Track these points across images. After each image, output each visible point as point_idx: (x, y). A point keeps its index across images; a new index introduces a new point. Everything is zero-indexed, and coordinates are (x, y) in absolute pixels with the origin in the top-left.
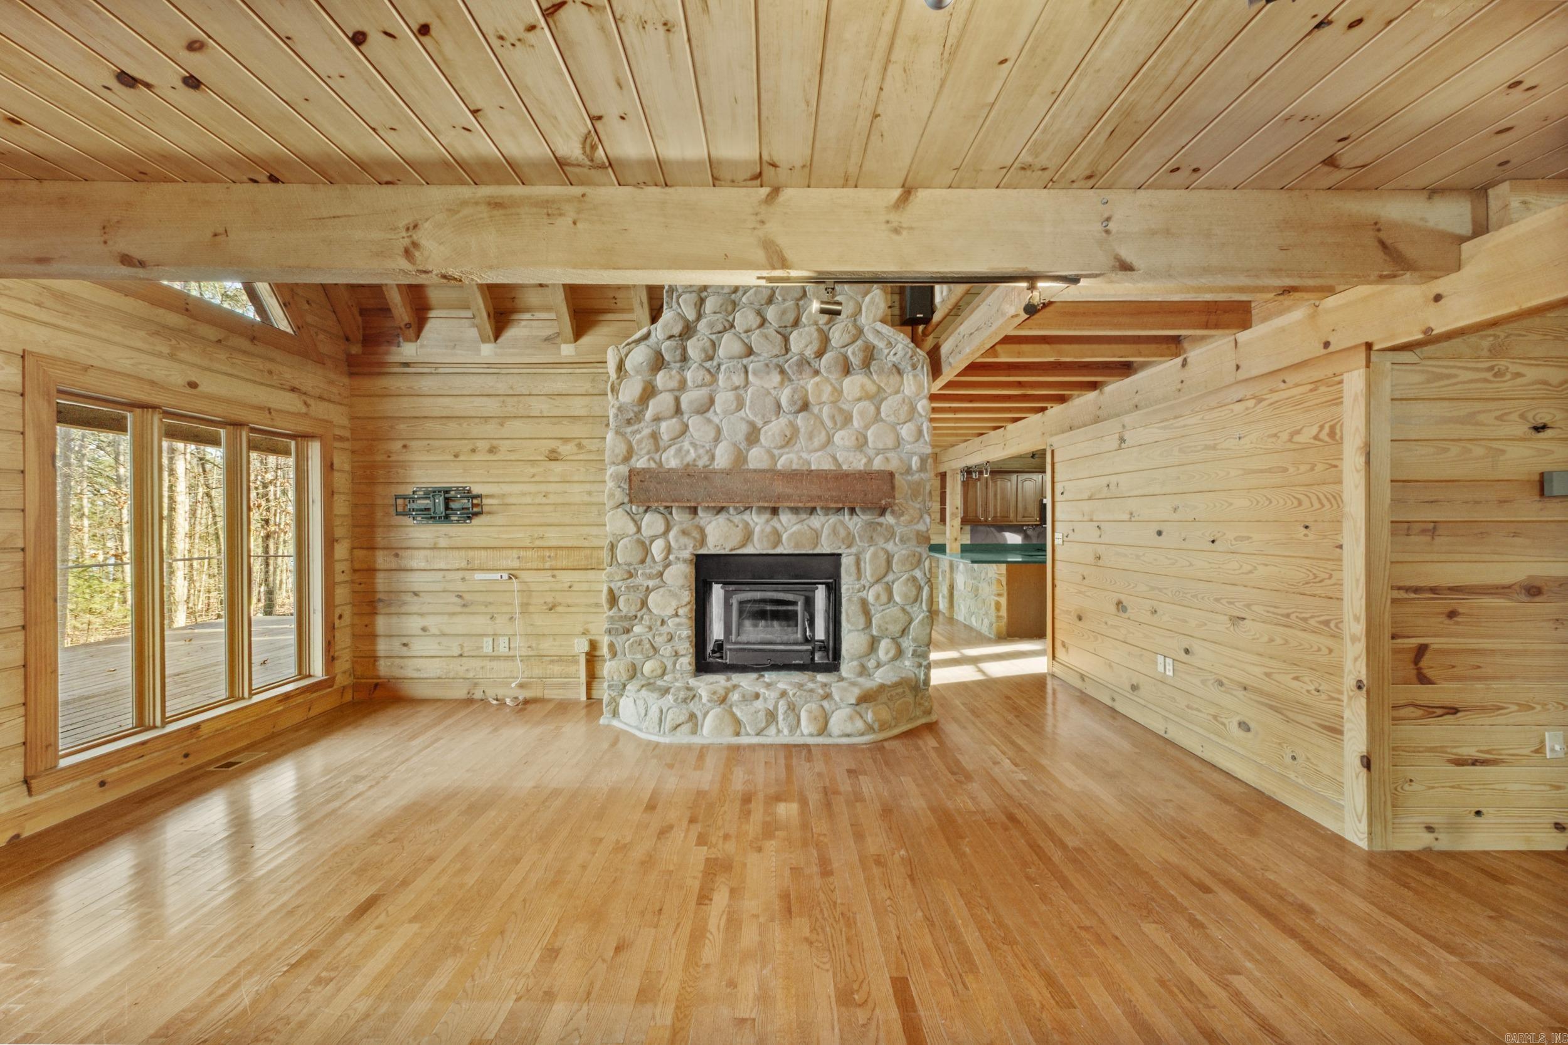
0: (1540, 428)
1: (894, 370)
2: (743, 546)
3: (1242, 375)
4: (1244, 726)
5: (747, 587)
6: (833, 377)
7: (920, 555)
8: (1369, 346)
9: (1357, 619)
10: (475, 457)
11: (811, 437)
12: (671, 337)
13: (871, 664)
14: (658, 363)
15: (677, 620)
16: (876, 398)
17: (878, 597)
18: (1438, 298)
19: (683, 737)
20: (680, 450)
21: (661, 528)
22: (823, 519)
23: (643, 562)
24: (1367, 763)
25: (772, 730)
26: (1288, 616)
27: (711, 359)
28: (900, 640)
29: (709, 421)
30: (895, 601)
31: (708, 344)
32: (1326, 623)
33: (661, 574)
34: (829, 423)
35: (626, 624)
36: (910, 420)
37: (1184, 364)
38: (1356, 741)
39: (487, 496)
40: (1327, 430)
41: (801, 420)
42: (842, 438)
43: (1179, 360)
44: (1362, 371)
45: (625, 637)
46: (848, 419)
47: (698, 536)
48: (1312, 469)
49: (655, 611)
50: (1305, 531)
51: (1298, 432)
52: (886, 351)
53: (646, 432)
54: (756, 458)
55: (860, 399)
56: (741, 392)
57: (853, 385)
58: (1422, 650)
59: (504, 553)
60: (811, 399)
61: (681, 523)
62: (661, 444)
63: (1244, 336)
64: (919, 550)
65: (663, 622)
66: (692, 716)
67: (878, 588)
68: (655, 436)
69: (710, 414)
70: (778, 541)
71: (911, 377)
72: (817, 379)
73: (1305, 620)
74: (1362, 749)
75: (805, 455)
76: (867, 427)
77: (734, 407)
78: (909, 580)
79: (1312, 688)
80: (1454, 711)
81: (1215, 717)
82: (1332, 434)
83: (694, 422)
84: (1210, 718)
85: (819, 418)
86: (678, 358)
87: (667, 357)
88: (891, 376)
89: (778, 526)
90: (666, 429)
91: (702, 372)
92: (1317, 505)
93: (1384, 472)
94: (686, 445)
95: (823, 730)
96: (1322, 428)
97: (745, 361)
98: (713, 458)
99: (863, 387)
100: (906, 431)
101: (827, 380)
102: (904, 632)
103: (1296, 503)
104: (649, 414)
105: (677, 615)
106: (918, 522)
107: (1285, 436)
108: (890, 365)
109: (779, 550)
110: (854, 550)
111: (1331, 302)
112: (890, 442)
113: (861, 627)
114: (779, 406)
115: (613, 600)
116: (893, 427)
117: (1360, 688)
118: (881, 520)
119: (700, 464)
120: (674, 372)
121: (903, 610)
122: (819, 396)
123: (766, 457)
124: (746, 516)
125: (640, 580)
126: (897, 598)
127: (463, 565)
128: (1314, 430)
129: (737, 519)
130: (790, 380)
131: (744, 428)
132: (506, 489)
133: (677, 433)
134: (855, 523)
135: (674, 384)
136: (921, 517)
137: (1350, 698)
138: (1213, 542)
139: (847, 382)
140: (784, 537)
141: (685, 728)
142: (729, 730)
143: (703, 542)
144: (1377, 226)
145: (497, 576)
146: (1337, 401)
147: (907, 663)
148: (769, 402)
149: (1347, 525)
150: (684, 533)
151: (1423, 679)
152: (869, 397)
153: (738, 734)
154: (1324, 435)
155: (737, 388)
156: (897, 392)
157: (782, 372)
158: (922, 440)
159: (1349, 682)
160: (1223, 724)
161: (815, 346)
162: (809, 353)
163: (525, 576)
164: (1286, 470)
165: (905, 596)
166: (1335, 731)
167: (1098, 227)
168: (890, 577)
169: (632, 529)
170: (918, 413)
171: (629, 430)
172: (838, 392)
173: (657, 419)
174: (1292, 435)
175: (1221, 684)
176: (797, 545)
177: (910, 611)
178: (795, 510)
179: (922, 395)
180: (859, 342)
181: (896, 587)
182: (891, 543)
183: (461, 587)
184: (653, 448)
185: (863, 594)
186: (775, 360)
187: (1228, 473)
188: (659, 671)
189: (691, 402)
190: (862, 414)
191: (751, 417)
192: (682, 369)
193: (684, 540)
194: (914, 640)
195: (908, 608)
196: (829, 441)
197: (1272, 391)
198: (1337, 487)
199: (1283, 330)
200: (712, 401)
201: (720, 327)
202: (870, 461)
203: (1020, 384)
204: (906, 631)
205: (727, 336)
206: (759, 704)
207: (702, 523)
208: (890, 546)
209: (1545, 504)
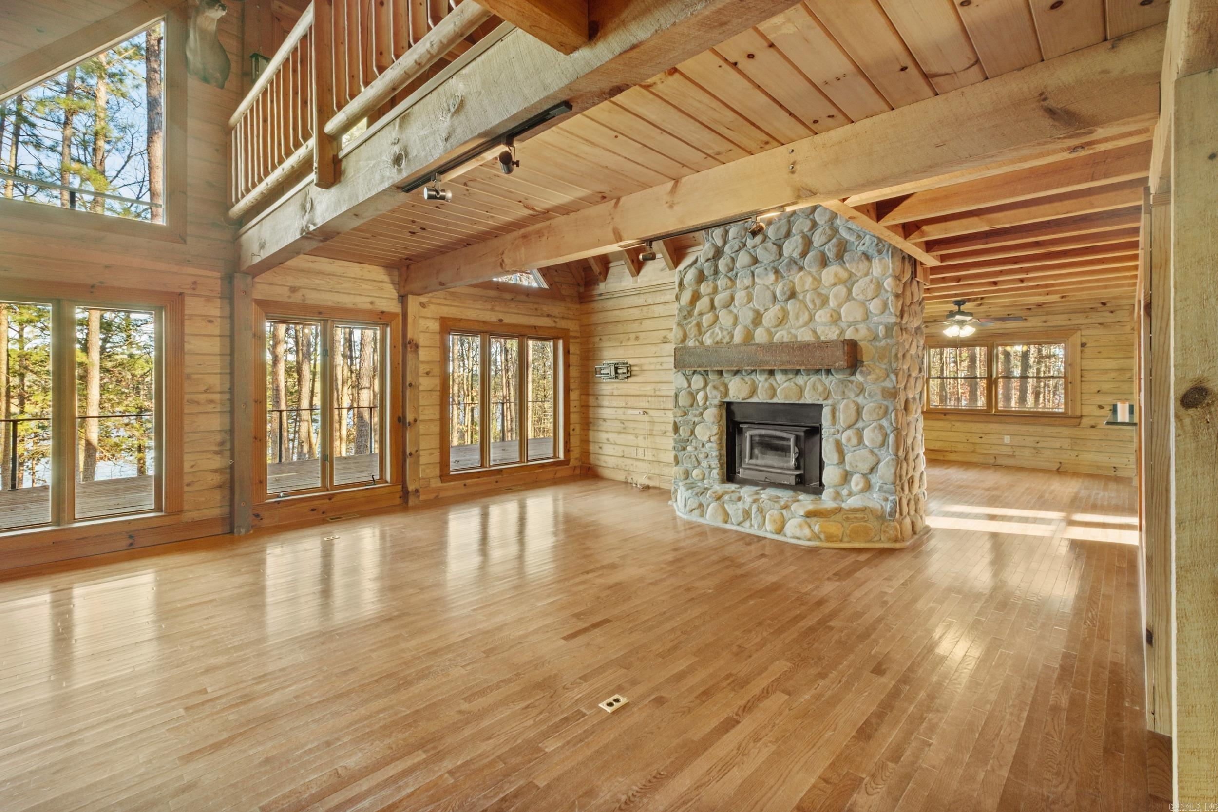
1: (863, 258)
2: (751, 397)
5: (756, 426)
6: (813, 270)
7: (887, 408)
10: (629, 343)
11: (797, 318)
12: (708, 260)
13: (845, 492)
14: (701, 277)
15: (710, 444)
16: (849, 282)
17: (849, 440)
19: (695, 517)
20: (713, 333)
21: (702, 384)
22: (806, 378)
23: (692, 406)
25: (747, 524)
27: (732, 270)
28: (870, 476)
29: (731, 312)
30: (864, 444)
31: (729, 260)
33: (701, 414)
34: (811, 306)
35: (683, 445)
36: (877, 296)
39: (634, 366)
41: (790, 305)
42: (822, 316)
45: (683, 452)
46: (825, 302)
47: (723, 390)
49: (699, 437)
52: (856, 243)
53: (695, 322)
54: (760, 336)
55: (835, 285)
56: (751, 290)
57: (829, 274)
59: (642, 398)
60: (798, 289)
61: (714, 381)
62: (703, 330)
64: (885, 403)
65: (703, 445)
66: (701, 505)
67: (849, 433)
68: (699, 325)
69: (732, 308)
70: (774, 395)
71: (877, 261)
72: (802, 273)
75: (793, 331)
76: (840, 306)
77: (745, 301)
78: (875, 427)
83: (722, 314)
85: (803, 302)
86: (712, 272)
87: (706, 273)
88: (861, 263)
89: (774, 383)
90: (706, 319)
91: (726, 280)
94: (717, 330)
95: (780, 531)
97: (752, 268)
98: (732, 337)
99: (836, 275)
100: (874, 306)
101: (810, 273)
102: (872, 469)
104: (696, 312)
105: (710, 441)
106: (885, 380)
108: (860, 253)
109: (775, 401)
110: (830, 402)
112: (859, 315)
113: (836, 462)
114: (775, 297)
115: (676, 429)
116: (863, 303)
118: (852, 378)
119: (725, 341)
120: (710, 283)
121: (872, 452)
122: (803, 285)
123: (765, 334)
124: (753, 376)
125: (690, 417)
126: (867, 442)
127: (624, 405)
129: (747, 379)
130: (783, 277)
131: (751, 315)
132: (643, 361)
133: (711, 322)
134: (831, 381)
135: (710, 290)
136: (888, 376)
139: (825, 272)
140: (778, 391)
141: (697, 512)
142: (720, 518)
143: (726, 394)
145: (637, 412)
147: (875, 496)
148: (769, 295)
150: (715, 387)
152: (844, 282)
153: (726, 522)
155: (748, 288)
156: (867, 275)
157: (777, 272)
158: (887, 312)
161: (800, 249)
162: (796, 255)
163: (651, 412)
165: (874, 441)
168: (860, 425)
169: (686, 385)
170: (885, 289)
171: (685, 322)
172: (818, 280)
173: (701, 314)
176: (786, 397)
177: (879, 453)
178: (785, 372)
179: (888, 274)
180: (834, 240)
181: (865, 433)
182: (861, 397)
183: (623, 417)
184: (697, 333)
185: (838, 437)
186: (772, 265)
188: (701, 477)
189: (720, 301)
190: (836, 296)
191: (757, 307)
192: (715, 280)
193: (715, 392)
194: (881, 478)
195: (876, 450)
196: (811, 318)
200: (732, 298)
201: (736, 248)
202: (842, 332)
204: (875, 470)
205: (742, 253)
206: (740, 505)
207: (726, 381)
208: (860, 400)
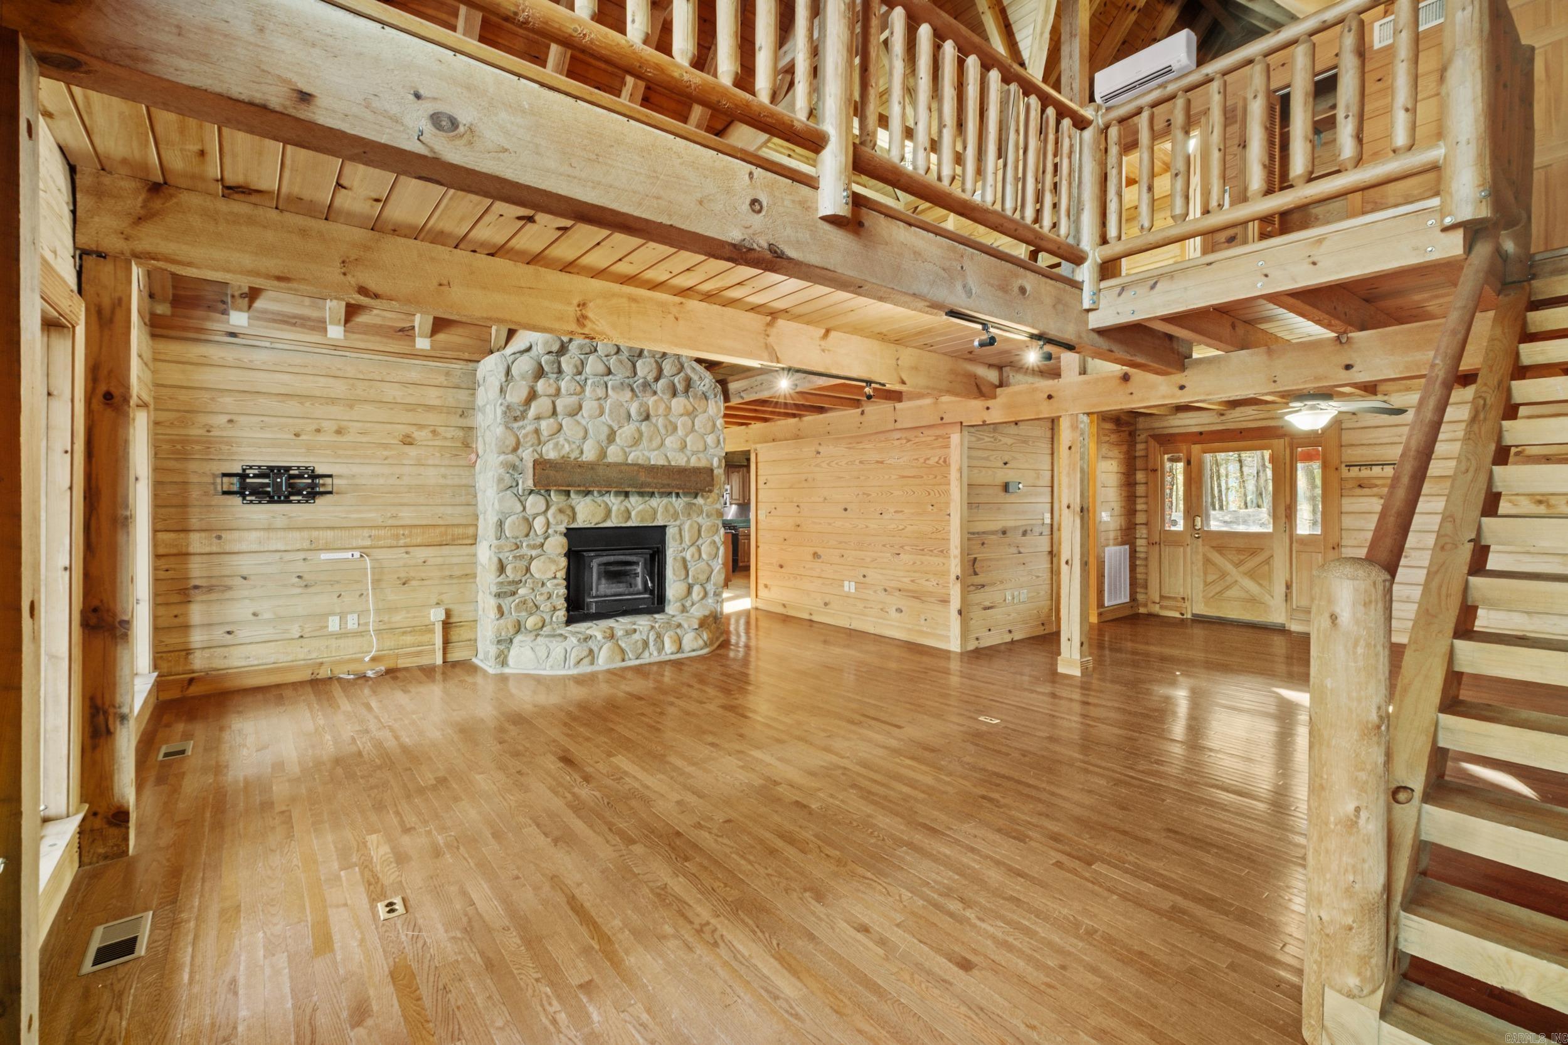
0: (1005, 464)
1: (703, 397)
2: (604, 521)
3: (898, 425)
4: (899, 610)
5: (605, 553)
6: (666, 397)
7: (718, 525)
8: (962, 423)
9: (956, 548)
10: (321, 438)
11: (651, 440)
12: (549, 352)
13: (688, 604)
14: (540, 373)
15: (555, 581)
16: (691, 414)
17: (693, 556)
18: (988, 408)
19: (585, 668)
20: (557, 444)
21: (543, 508)
22: (658, 500)
23: (527, 535)
24: (960, 612)
25: (646, 654)
26: (923, 550)
27: (580, 373)
28: (706, 585)
29: (579, 423)
30: (702, 559)
31: (579, 362)
32: (942, 551)
33: (542, 545)
34: (663, 431)
35: (512, 588)
36: (712, 431)
37: (863, 413)
38: (955, 603)
39: (340, 476)
40: (942, 459)
41: (644, 427)
42: (671, 442)
43: (859, 410)
44: (960, 434)
45: (511, 599)
46: (675, 429)
47: (571, 514)
48: (935, 477)
49: (537, 576)
50: (932, 508)
51: (929, 459)
52: (698, 383)
53: (530, 428)
54: (614, 454)
55: (682, 415)
56: (602, 402)
57: (678, 404)
58: (975, 560)
59: (354, 532)
60: (652, 413)
61: (558, 503)
62: (542, 439)
63: (899, 405)
64: (717, 522)
65: (543, 584)
66: (591, 651)
67: (693, 549)
68: (537, 432)
69: (578, 417)
70: (629, 517)
71: (715, 402)
72: (655, 398)
73: (931, 551)
74: (958, 606)
75: (646, 453)
76: (687, 436)
77: (598, 412)
78: (711, 543)
79: (934, 583)
80: (983, 586)
81: (881, 609)
82: (945, 461)
83: (566, 422)
84: (879, 610)
85: (656, 426)
86: (556, 370)
87: (546, 368)
88: (701, 401)
89: (629, 506)
90: (545, 426)
91: (574, 384)
92: (937, 495)
93: (965, 479)
94: (561, 440)
95: (680, 649)
96: (940, 458)
97: (606, 378)
98: (582, 452)
99: (685, 406)
100: (710, 440)
101: (662, 399)
102: (708, 579)
103: (927, 494)
104: (532, 412)
105: (555, 578)
106: (717, 503)
107: (922, 460)
108: (700, 392)
109: (629, 524)
110: (678, 523)
112: (701, 447)
113: (683, 577)
114: (629, 416)
115: (502, 568)
116: (702, 436)
117: (958, 580)
118: (695, 501)
119: (573, 456)
120: (551, 381)
121: (708, 564)
122: (657, 410)
123: (621, 454)
124: (606, 498)
125: (524, 550)
126: (704, 556)
127: (306, 545)
128: (936, 459)
129: (599, 500)
130: (637, 396)
131: (605, 431)
132: (355, 469)
133: (555, 430)
134: (679, 503)
135: (552, 391)
136: (719, 499)
137: (953, 584)
138: (881, 514)
139: (674, 401)
140: (633, 514)
141: (586, 661)
142: (618, 658)
143: (574, 518)
144: (975, 377)
145: (348, 555)
146: (947, 446)
147: (710, 601)
148: (623, 412)
149: (952, 505)
150: (561, 511)
151: (976, 574)
152: (688, 414)
153: (623, 660)
154: (941, 461)
155: (599, 399)
156: (705, 412)
157: (632, 390)
158: (719, 447)
159: (953, 577)
160: (887, 612)
161: (654, 374)
162: (650, 378)
163: (378, 554)
164: (923, 477)
165: (710, 554)
166: (945, 601)
167: (894, 362)
168: (700, 542)
169: (519, 508)
170: (717, 426)
171: (516, 425)
172: (668, 408)
173: (538, 418)
174: (925, 460)
175: (885, 590)
176: (642, 521)
177: (712, 564)
178: (641, 494)
179: (720, 415)
180: (682, 374)
181: (703, 548)
182: (701, 517)
183: (301, 567)
184: (536, 442)
185: (683, 554)
186: (627, 381)
187: (891, 477)
188: (540, 625)
189: (565, 407)
190: (684, 425)
191: (610, 422)
192: (557, 379)
193: (561, 517)
194: (715, 584)
195: (710, 562)
196: (662, 444)
197: (916, 437)
198: (947, 487)
199: (920, 407)
200: (580, 407)
201: (588, 350)
202: (689, 460)
203: (756, 411)
205: (592, 358)
206: (636, 636)
207: (574, 503)
208: (700, 520)
209: (1007, 495)
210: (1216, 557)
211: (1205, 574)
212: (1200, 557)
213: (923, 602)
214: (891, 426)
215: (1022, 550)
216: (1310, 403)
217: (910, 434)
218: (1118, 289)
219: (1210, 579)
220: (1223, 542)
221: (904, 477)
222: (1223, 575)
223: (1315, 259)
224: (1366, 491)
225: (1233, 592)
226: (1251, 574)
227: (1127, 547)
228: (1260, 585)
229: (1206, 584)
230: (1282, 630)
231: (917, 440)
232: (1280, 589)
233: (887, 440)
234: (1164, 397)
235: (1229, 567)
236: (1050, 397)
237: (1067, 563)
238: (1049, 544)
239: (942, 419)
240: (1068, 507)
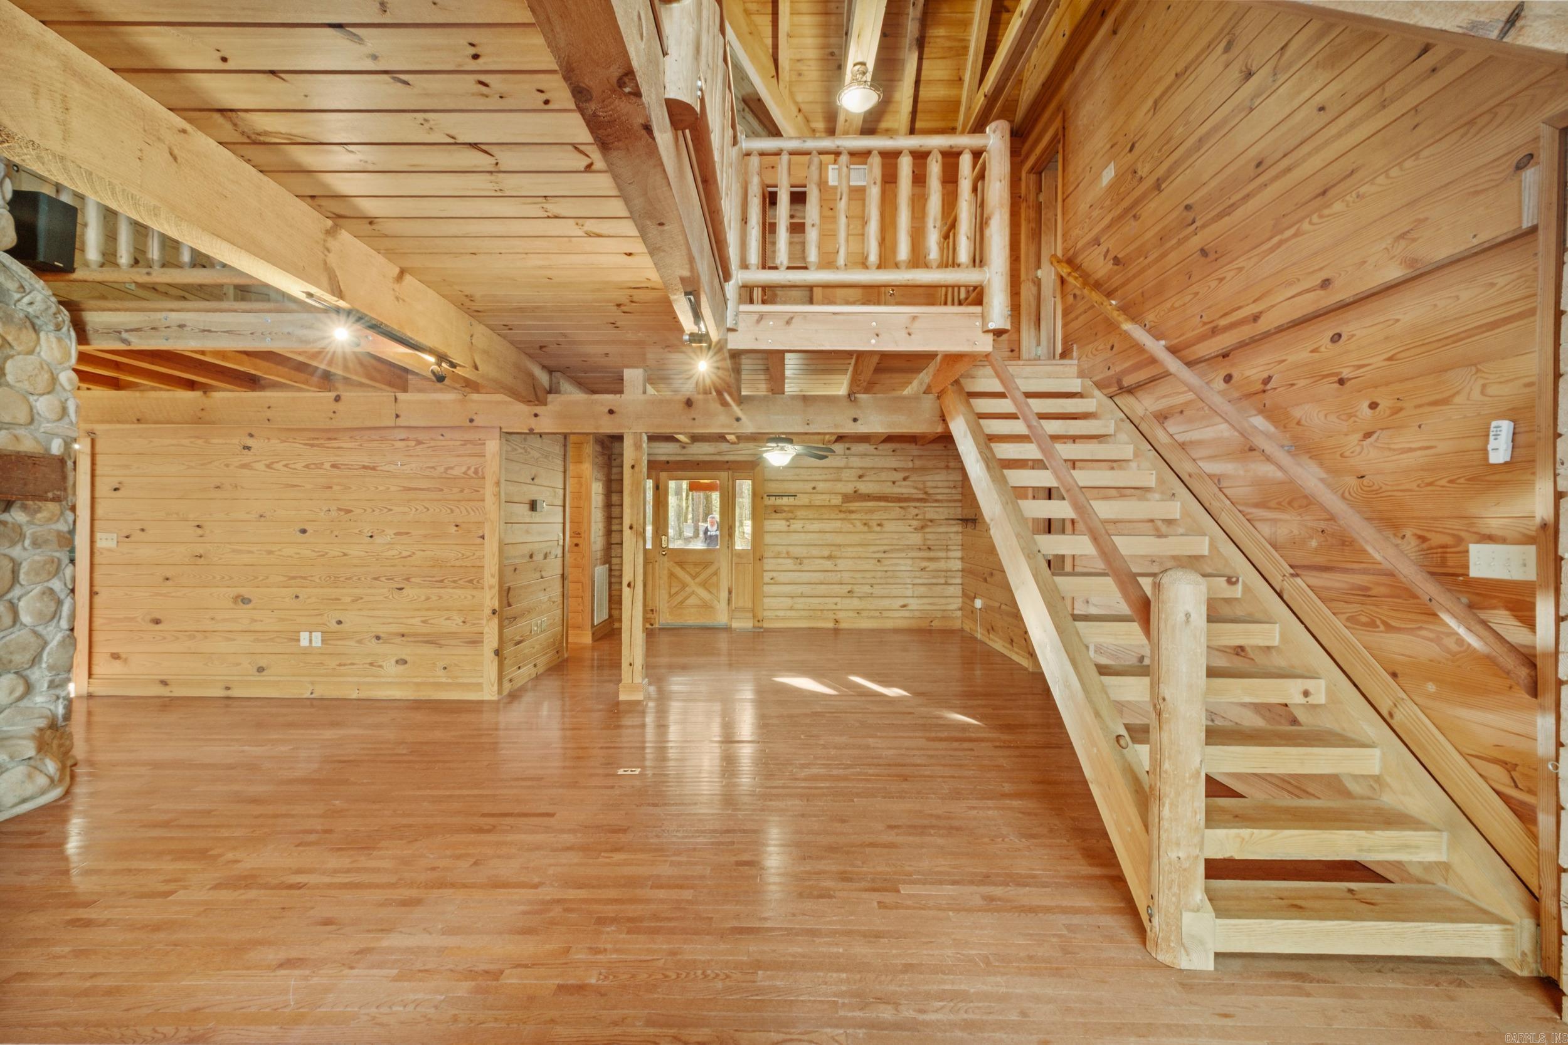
0: (535, 479)
1: (28, 324)
3: (402, 422)
4: (402, 662)
7: (59, 560)
8: (501, 428)
9: (493, 576)
18: (536, 415)
24: (497, 653)
26: (442, 581)
28: (28, 672)
30: (22, 624)
32: (471, 581)
36: (49, 393)
37: (337, 399)
38: (491, 642)
40: (473, 469)
43: (333, 395)
44: (498, 441)
48: (462, 491)
50: (456, 528)
51: (452, 468)
52: (17, 296)
58: (509, 589)
63: (401, 396)
64: (57, 554)
71: (54, 340)
73: (454, 582)
74: (495, 645)
78: (44, 593)
79: (459, 621)
80: (515, 618)
81: (371, 664)
82: (477, 472)
84: (367, 666)
88: (24, 331)
92: (464, 512)
93: (503, 495)
96: (469, 468)
102: (35, 660)
103: (449, 511)
106: (58, 520)
107: (440, 469)
108: (21, 315)
111: (475, 396)
116: (25, 396)
117: (494, 613)
121: (35, 633)
126: (26, 618)
128: (464, 469)
136: (62, 513)
137: (488, 620)
138: (371, 537)
146: (480, 455)
149: (488, 525)
151: (510, 604)
154: (471, 472)
156: (31, 352)
158: (66, 420)
159: (488, 611)
160: (380, 666)
164: (442, 490)
165: (40, 614)
166: (474, 642)
167: (469, 339)
168: (16, 592)
170: (61, 384)
174: (447, 469)
175: (378, 638)
177: (44, 632)
179: (66, 365)
181: (22, 604)
182: (18, 548)
187: (389, 488)
194: (50, 668)
195: (40, 629)
197: (432, 439)
198: (481, 503)
199: (439, 402)
204: (37, 659)
209: (534, 513)
210: (678, 571)
211: (670, 587)
212: (666, 572)
213: (441, 646)
214: (390, 422)
215: (544, 574)
216: (780, 444)
217: (421, 436)
218: (756, 317)
219: (673, 591)
220: (681, 558)
221: (410, 489)
222: (684, 586)
223: (910, 331)
224: (778, 515)
225: (692, 601)
226: (704, 585)
227: (607, 566)
228: (710, 592)
229: (670, 596)
230: (727, 629)
231: (433, 443)
232: (724, 595)
233: (383, 439)
234: (723, 426)
235: (688, 579)
236: (611, 412)
237: (629, 585)
238: (561, 568)
239: (471, 421)
240: (631, 528)
